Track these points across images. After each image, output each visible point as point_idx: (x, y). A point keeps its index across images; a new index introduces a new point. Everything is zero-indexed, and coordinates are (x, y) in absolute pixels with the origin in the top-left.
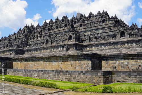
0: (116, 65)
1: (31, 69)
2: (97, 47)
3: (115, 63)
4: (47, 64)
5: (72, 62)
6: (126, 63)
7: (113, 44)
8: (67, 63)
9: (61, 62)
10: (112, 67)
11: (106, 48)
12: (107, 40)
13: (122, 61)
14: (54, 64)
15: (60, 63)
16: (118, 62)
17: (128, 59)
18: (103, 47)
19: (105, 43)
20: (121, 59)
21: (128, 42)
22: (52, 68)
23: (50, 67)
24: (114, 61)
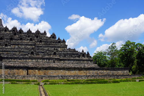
0: (99, 72)
1: (51, 75)
2: (69, 61)
3: (98, 72)
4: (67, 72)
5: (85, 71)
6: (102, 72)
7: (79, 60)
8: (81, 71)
9: (78, 71)
10: (97, 73)
11: (74, 62)
12: (74, 58)
13: (101, 71)
14: (72, 72)
15: (76, 71)
16: (99, 71)
17: (103, 70)
18: (72, 61)
19: (74, 60)
20: (101, 70)
21: (86, 60)
22: (71, 74)
23: (69, 73)
24: (98, 71)
